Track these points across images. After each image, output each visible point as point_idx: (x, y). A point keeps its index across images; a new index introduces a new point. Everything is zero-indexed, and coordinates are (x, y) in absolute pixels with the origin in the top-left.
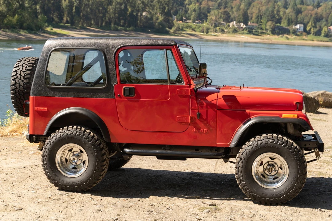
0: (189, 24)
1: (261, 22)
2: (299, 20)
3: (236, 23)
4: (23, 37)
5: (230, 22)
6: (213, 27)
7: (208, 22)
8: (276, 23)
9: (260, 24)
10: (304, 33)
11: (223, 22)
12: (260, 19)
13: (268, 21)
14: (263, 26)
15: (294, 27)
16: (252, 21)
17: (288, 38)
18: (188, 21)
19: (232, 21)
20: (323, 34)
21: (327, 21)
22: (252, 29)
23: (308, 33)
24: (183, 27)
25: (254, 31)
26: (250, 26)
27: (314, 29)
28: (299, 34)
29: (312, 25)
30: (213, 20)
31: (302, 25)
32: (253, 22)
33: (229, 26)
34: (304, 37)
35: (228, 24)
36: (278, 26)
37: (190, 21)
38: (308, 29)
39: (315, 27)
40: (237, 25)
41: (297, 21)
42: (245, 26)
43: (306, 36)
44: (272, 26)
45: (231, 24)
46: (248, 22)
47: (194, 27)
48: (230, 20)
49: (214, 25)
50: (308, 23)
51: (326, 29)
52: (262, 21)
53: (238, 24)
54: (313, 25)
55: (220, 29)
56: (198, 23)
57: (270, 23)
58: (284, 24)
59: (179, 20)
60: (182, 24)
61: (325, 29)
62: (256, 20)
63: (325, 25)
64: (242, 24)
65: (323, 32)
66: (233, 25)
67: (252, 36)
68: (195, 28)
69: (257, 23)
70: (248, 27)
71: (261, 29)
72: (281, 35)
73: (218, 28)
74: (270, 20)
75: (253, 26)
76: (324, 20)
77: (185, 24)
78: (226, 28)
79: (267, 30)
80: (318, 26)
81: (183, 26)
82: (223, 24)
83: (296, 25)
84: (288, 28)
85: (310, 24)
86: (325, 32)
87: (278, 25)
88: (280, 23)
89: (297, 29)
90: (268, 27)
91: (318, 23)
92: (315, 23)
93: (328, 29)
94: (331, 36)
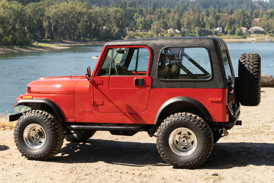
0: (138, 33)
1: (191, 28)
2: (218, 24)
3: (173, 30)
4: (16, 51)
5: (168, 29)
6: (155, 34)
7: (151, 31)
8: (202, 27)
9: (190, 29)
10: (223, 34)
11: (162, 30)
12: (189, 26)
13: (195, 26)
14: (192, 31)
15: (215, 30)
16: (184, 27)
18: (137, 31)
19: (169, 28)
20: (236, 34)
21: (239, 23)
22: (184, 33)
23: (226, 33)
24: (133, 36)
25: (186, 34)
26: (182, 31)
27: (230, 30)
28: (219, 34)
29: (228, 27)
30: (155, 29)
31: (221, 28)
32: (185, 28)
33: (167, 32)
34: (223, 37)
35: (166, 31)
36: (203, 30)
37: (139, 31)
38: (225, 30)
39: (230, 28)
40: (173, 31)
41: (217, 25)
42: (179, 32)
43: (224, 35)
44: (199, 30)
46: (181, 28)
47: (141, 34)
48: (168, 28)
49: (156, 32)
50: (225, 25)
51: (239, 29)
52: (191, 27)
53: (174, 30)
54: (229, 27)
55: (160, 35)
56: (144, 32)
57: (197, 28)
58: (207, 28)
59: (130, 31)
60: (132, 33)
61: (238, 30)
62: (187, 26)
63: (238, 26)
64: (177, 30)
65: (236, 32)
66: (170, 31)
68: (143, 35)
69: (188, 28)
70: (181, 32)
71: (191, 32)
73: (159, 34)
74: (197, 26)
75: (185, 31)
76: (237, 23)
77: (135, 33)
78: (166, 34)
79: (195, 33)
80: (232, 28)
81: (133, 34)
82: (163, 31)
83: (217, 28)
84: (211, 30)
85: (227, 27)
86: (238, 31)
87: (203, 29)
88: (205, 27)
89: (218, 31)
90: (196, 31)
91: (232, 25)
92: (230, 26)
93: (240, 29)
94: (243, 34)
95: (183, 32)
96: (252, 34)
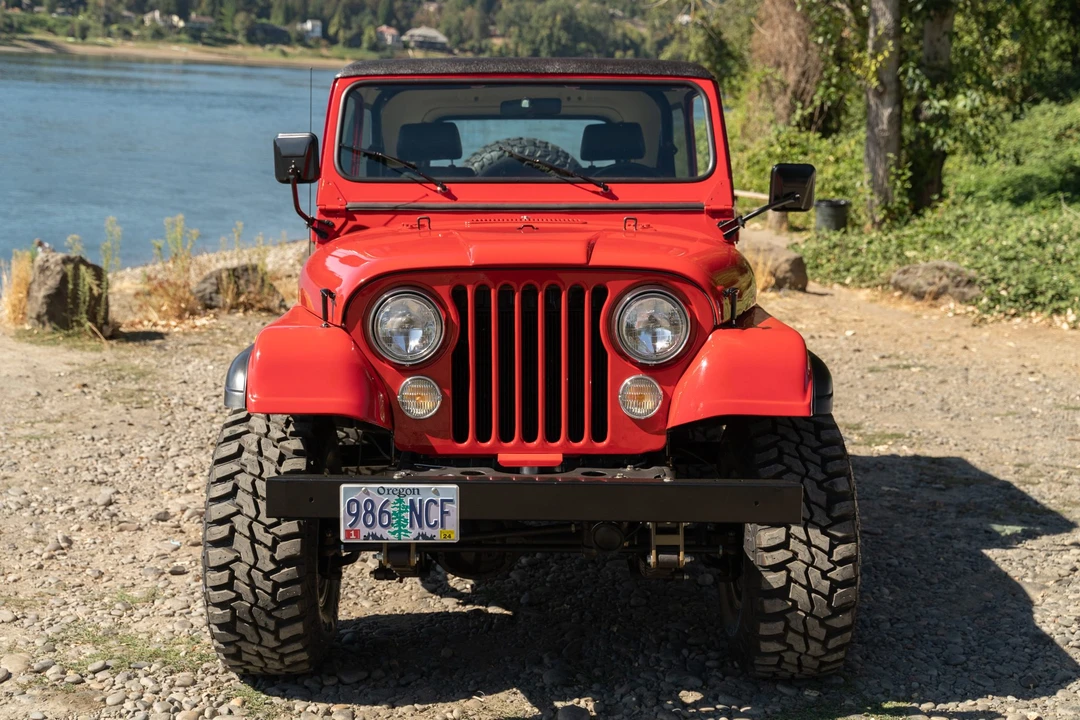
0: (41, 16)
1: (222, 14)
2: (311, 9)
3: (161, 15)
5: (144, 13)
6: (100, 26)
7: (89, 13)
8: (259, 16)
9: (221, 20)
10: (324, 42)
11: (126, 13)
12: (218, 8)
13: (237, 11)
14: (227, 24)
15: (299, 27)
16: (199, 11)
17: (284, 54)
18: (37, 9)
19: (152, 9)
20: (365, 45)
21: (374, 13)
22: (200, 30)
23: (332, 41)
24: (20, 24)
25: (204, 34)
26: (194, 22)
27: (345, 33)
28: (311, 43)
29: (340, 22)
30: (100, 7)
31: (318, 23)
32: (203, 14)
33: (143, 22)
34: (324, 51)
35: (140, 17)
36: (263, 24)
37: (43, 9)
38: (332, 30)
39: (347, 26)
40: (163, 21)
41: (306, 12)
42: (181, 24)
43: (326, 46)
44: (247, 23)
45: (147, 18)
46: (189, 14)
47: (51, 22)
48: (147, 9)
49: (103, 19)
50: (332, 17)
51: (372, 33)
52: (223, 10)
53: (165, 17)
54: (343, 22)
55: (119, 29)
56: (63, 14)
57: (241, 17)
58: (276, 20)
59: (13, 6)
60: (18, 16)
61: (369, 33)
62: (210, 8)
63: (371, 23)
64: (175, 19)
65: (365, 38)
66: (153, 20)
67: (200, 46)
68: (55, 26)
69: (212, 14)
70: (190, 25)
71: (223, 30)
72: (268, 47)
73: (114, 28)
74: (243, 10)
75: (203, 23)
76: (368, 10)
77: (29, 17)
78: (137, 28)
79: (235, 32)
80: (354, 26)
81: (21, 20)
82: (129, 17)
83: (304, 21)
84: (286, 28)
85: (335, 20)
86: (371, 38)
87: (264, 21)
88: (268, 17)
89: (307, 32)
90: (238, 26)
91: (354, 19)
92: (347, 18)
93: (376, 32)
94: (384, 48)
95: (198, 25)
96: (413, 49)
